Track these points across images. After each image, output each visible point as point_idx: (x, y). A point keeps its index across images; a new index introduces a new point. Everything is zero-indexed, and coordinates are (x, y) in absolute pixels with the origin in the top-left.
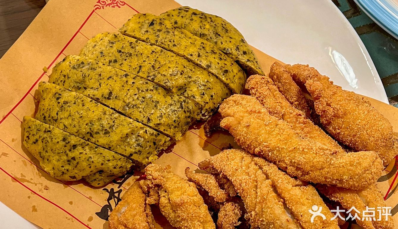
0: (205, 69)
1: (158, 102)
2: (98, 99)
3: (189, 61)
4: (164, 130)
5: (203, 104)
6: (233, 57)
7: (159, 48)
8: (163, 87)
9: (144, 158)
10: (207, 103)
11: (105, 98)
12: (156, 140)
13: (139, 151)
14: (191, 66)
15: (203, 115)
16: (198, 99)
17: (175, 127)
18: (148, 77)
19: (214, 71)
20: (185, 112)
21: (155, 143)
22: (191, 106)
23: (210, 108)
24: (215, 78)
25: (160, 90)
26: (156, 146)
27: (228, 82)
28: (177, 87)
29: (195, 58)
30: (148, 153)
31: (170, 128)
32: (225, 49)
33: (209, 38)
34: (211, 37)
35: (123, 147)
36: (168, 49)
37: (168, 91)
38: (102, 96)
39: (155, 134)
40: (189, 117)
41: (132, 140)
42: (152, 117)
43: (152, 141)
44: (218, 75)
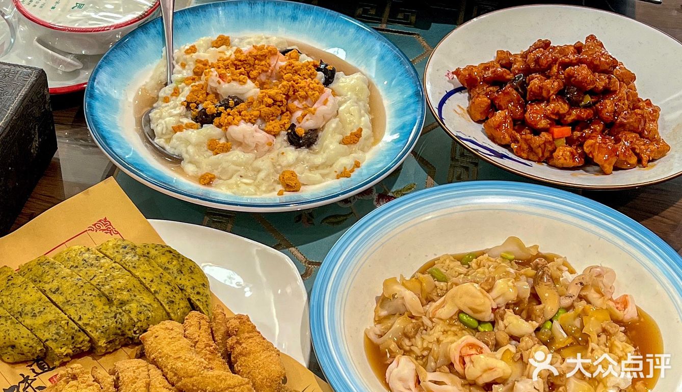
0: (153, 294)
1: (95, 307)
2: (45, 291)
3: (141, 284)
4: (90, 331)
5: (136, 320)
6: (186, 293)
7: (120, 266)
8: (107, 297)
9: (57, 348)
10: (141, 321)
11: (51, 291)
12: (75, 335)
13: (55, 339)
14: (141, 288)
15: (135, 332)
16: (133, 315)
17: (102, 332)
18: (97, 285)
19: (159, 297)
20: (116, 322)
21: (73, 338)
22: (125, 319)
23: (142, 327)
24: (159, 304)
25: (103, 299)
26: (73, 341)
27: (169, 311)
28: (119, 300)
29: (147, 282)
30: (63, 344)
31: (97, 332)
32: (181, 285)
33: (171, 271)
34: (173, 272)
35: (42, 331)
36: (128, 269)
37: (110, 301)
38: (50, 289)
39: (76, 329)
40: (119, 329)
41: (53, 329)
42: (84, 317)
43: (71, 334)
44: (162, 302)
